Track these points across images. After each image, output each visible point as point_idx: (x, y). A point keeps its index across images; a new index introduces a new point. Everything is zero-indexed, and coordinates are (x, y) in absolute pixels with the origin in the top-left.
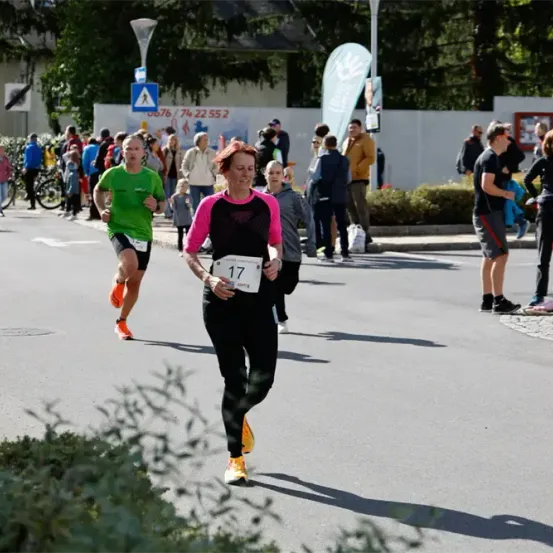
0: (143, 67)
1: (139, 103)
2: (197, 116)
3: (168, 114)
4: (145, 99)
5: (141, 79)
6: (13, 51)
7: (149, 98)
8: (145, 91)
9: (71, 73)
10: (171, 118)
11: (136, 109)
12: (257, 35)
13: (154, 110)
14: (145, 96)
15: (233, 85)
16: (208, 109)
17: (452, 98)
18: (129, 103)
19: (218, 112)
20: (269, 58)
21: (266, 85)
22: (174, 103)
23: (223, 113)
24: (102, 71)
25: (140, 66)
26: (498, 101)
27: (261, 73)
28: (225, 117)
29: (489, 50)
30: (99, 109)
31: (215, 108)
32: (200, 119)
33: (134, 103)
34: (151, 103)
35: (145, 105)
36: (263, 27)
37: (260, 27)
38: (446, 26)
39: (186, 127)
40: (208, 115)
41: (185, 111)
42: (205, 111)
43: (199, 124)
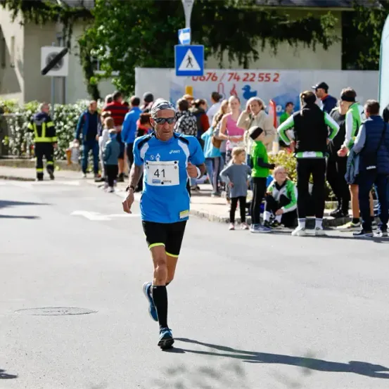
0: (188, 27)
1: (184, 66)
2: (244, 80)
3: (214, 78)
4: (189, 62)
5: (184, 41)
6: (49, 12)
7: (194, 62)
8: (189, 53)
9: (111, 35)
10: (217, 83)
11: (180, 73)
13: (199, 73)
14: (189, 59)
15: (284, 46)
16: (257, 72)
18: (173, 67)
19: (267, 75)
20: (322, 17)
21: (319, 46)
22: (221, 67)
23: (273, 77)
24: (143, 33)
25: (184, 27)
27: (314, 33)
28: (275, 80)
30: (140, 73)
31: (265, 72)
32: (248, 83)
33: (178, 67)
34: (196, 67)
35: (190, 69)
39: (233, 92)
40: (257, 78)
41: (232, 74)
42: (254, 75)
43: (247, 88)
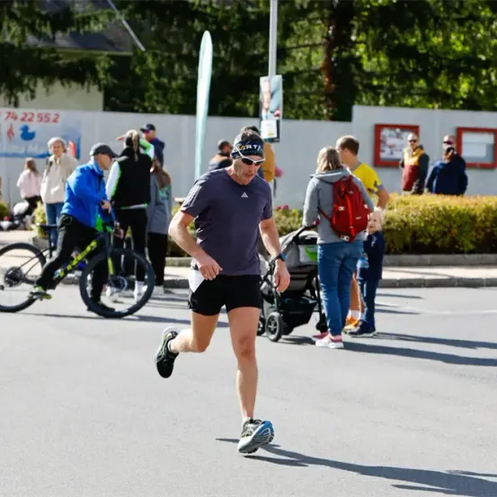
2: (23, 120)
12: (85, 32)
16: (36, 112)
17: (300, 107)
19: (47, 116)
20: (98, 59)
21: (94, 88)
23: (52, 117)
26: (357, 110)
27: (88, 74)
28: (55, 121)
29: (345, 54)
31: (44, 111)
32: (26, 123)
36: (92, 23)
37: (89, 23)
38: (295, 28)
39: (10, 132)
40: (35, 118)
41: (9, 113)
42: (33, 115)
43: (25, 129)
